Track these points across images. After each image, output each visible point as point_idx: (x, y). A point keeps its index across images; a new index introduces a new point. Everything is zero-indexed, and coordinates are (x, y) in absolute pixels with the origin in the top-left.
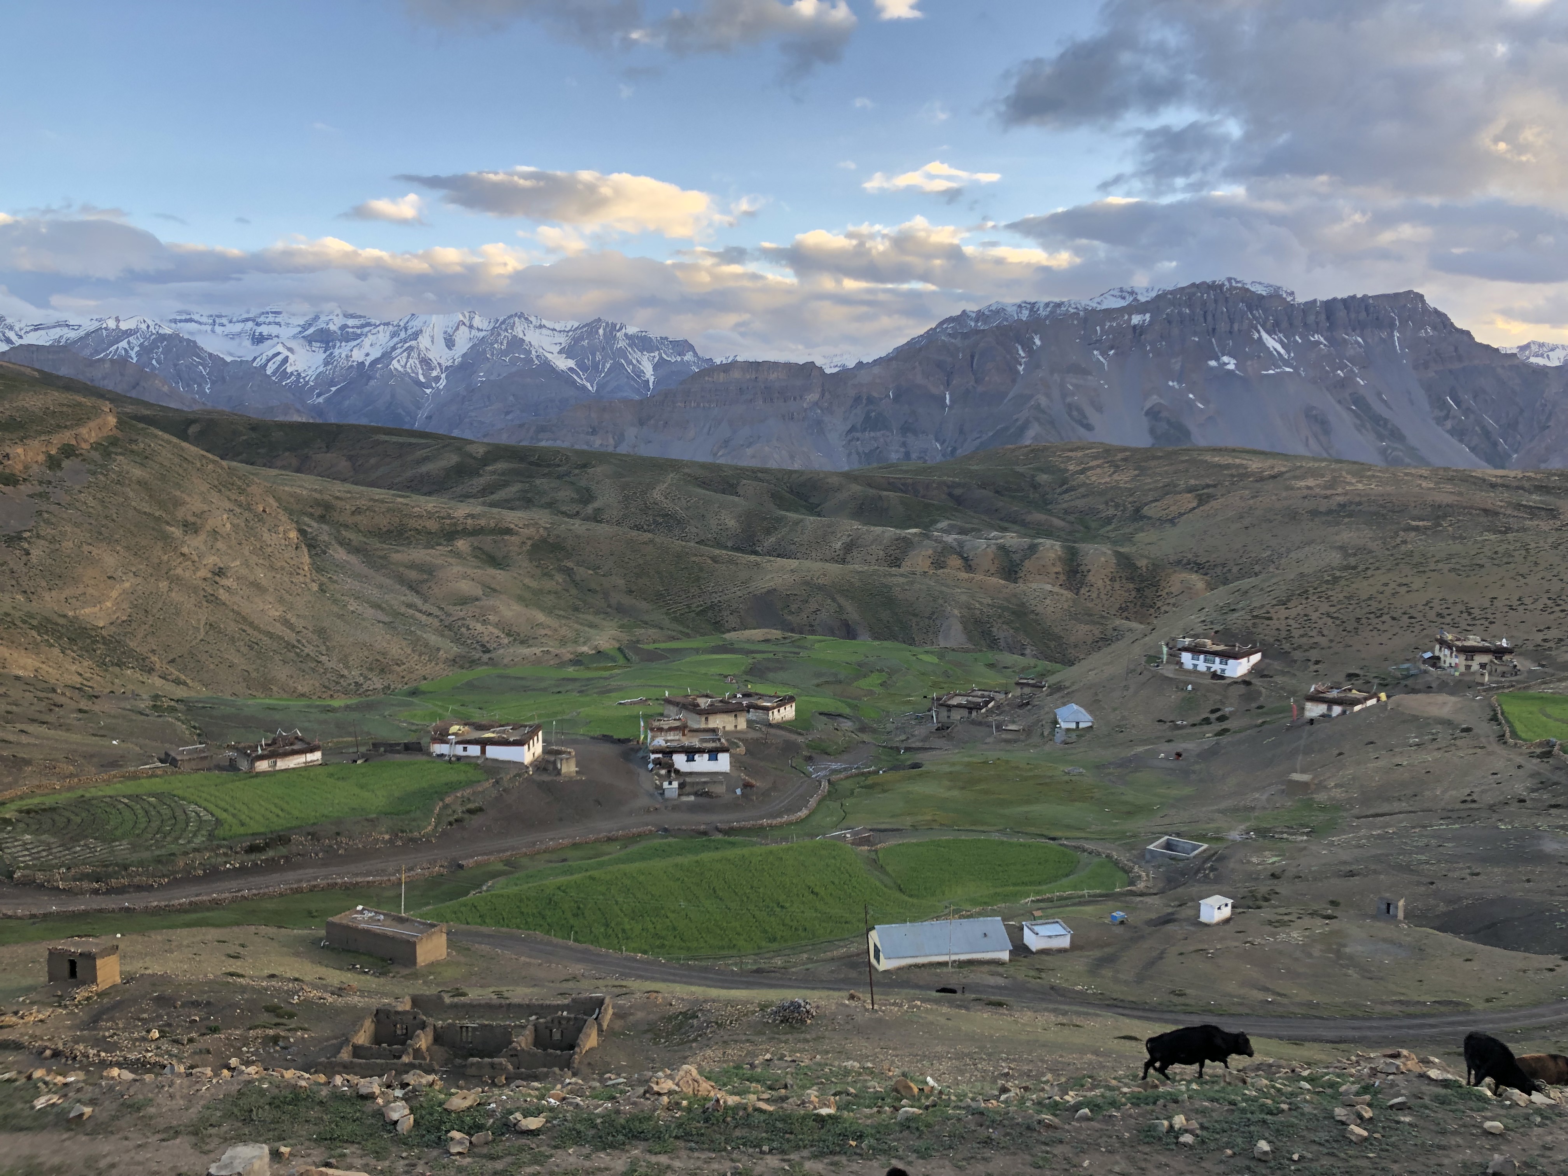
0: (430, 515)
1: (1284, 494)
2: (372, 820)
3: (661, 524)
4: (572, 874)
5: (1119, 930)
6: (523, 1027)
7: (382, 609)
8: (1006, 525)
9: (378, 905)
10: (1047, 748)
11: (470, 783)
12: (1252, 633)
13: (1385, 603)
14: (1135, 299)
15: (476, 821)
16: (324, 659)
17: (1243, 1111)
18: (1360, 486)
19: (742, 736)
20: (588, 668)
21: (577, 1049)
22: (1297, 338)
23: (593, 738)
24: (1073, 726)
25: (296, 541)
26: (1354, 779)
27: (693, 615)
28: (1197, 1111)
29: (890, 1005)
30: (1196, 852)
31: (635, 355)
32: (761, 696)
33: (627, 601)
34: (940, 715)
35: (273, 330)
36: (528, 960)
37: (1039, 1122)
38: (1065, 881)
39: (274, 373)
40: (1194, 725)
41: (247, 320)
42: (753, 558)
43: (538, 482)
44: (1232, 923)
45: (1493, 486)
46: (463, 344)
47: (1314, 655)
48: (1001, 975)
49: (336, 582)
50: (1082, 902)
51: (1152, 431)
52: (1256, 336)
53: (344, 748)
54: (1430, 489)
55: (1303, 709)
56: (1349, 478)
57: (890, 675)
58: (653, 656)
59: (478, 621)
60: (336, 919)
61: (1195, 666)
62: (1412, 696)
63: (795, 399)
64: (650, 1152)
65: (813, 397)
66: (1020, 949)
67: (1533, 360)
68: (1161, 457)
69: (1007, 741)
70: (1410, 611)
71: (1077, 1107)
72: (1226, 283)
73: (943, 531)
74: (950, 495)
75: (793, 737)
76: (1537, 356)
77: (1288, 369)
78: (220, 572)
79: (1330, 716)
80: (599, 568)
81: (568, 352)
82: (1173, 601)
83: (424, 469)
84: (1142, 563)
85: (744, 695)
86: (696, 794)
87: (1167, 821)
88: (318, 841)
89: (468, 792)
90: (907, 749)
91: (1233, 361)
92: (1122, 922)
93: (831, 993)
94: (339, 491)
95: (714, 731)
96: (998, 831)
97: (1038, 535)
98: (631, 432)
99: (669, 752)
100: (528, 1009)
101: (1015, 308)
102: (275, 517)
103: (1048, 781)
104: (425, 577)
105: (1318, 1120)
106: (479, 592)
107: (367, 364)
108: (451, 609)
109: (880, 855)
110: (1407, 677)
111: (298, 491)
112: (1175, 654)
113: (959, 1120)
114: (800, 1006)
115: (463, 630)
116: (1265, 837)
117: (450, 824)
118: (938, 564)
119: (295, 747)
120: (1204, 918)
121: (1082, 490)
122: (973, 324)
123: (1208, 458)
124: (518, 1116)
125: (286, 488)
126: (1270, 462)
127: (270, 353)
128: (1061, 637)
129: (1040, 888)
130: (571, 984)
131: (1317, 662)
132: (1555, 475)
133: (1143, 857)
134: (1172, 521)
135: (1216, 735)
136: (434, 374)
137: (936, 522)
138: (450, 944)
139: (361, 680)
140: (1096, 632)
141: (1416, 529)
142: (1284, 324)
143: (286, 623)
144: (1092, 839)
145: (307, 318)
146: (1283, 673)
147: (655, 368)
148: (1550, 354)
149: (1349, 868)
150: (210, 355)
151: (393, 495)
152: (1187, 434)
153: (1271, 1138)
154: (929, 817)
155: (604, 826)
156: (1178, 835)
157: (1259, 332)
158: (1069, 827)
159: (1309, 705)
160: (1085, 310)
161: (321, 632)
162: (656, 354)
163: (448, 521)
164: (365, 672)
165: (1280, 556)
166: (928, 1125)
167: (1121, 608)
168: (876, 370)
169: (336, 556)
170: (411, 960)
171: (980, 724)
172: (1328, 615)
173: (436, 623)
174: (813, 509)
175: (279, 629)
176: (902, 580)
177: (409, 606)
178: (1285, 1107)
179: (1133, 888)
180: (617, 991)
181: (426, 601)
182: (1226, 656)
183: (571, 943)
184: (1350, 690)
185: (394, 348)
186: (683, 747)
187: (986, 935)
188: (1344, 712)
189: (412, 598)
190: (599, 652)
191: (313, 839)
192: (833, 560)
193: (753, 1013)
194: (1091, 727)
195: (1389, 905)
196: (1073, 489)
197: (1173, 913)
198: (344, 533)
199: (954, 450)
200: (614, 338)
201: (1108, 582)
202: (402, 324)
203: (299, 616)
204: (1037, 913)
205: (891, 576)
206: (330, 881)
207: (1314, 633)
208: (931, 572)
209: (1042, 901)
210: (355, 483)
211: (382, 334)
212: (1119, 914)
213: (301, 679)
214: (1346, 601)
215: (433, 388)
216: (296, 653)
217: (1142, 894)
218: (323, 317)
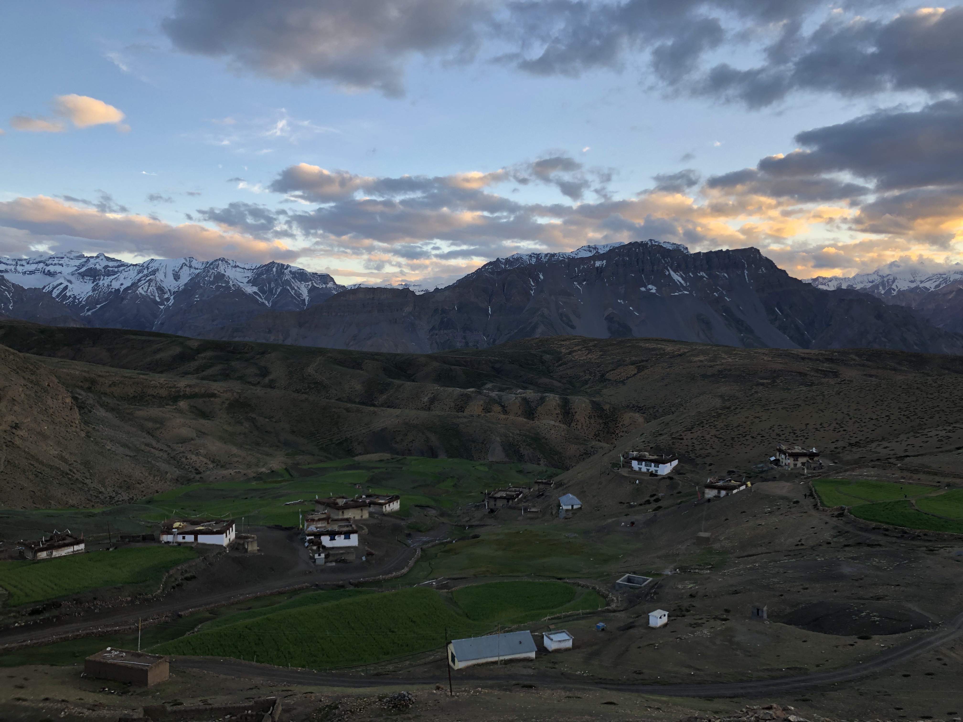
0: (162, 386)
1: (687, 365)
2: (119, 588)
3: (313, 388)
4: (255, 617)
5: (601, 635)
7: (129, 448)
8: (526, 385)
9: (122, 646)
10: (555, 522)
11: (186, 560)
12: (672, 448)
13: (747, 428)
14: (597, 252)
15: (191, 585)
16: (88, 481)
18: (730, 360)
19: (366, 522)
20: (265, 482)
22: (691, 274)
23: (269, 527)
24: (570, 507)
25: (70, 404)
26: (735, 534)
27: (334, 445)
29: (462, 691)
30: (646, 583)
31: (296, 284)
32: (378, 497)
33: (291, 438)
34: (490, 504)
35: (58, 269)
36: (225, 677)
38: (568, 605)
39: (58, 296)
40: (641, 505)
41: (40, 262)
42: (372, 408)
43: (233, 363)
44: (668, 626)
45: (803, 359)
46: (185, 279)
47: (708, 460)
48: (531, 668)
49: (98, 430)
50: (578, 618)
51: (609, 329)
52: (667, 273)
53: (101, 540)
54: (769, 361)
55: (704, 493)
56: (723, 355)
57: (459, 479)
58: (308, 473)
59: (193, 454)
60: (91, 658)
61: (640, 468)
62: (765, 483)
63: (397, 311)
65: (408, 309)
66: (542, 650)
67: (820, 287)
68: (615, 344)
69: (531, 519)
70: (762, 433)
72: (649, 243)
73: (488, 389)
74: (493, 368)
75: (398, 521)
76: (822, 284)
77: (686, 292)
78: (16, 426)
79: (719, 497)
80: (273, 417)
81: (253, 282)
82: (625, 430)
83: (158, 356)
84: (607, 407)
85: (367, 496)
86: (336, 561)
87: (627, 564)
88: (81, 604)
89: (185, 566)
90: (470, 526)
91: (655, 288)
92: (603, 630)
93: (424, 686)
94: (101, 372)
95: (347, 520)
96: (526, 575)
97: (545, 391)
98: (294, 331)
99: (318, 535)
100: (224, 711)
101: (528, 257)
102: (56, 389)
103: (556, 542)
104: (158, 425)
106: (194, 435)
107: (122, 290)
108: (175, 446)
109: (454, 595)
110: (762, 472)
111: (72, 372)
112: (627, 464)
114: (404, 696)
115: (183, 459)
116: (685, 572)
117: (174, 588)
118: (487, 410)
119: (66, 542)
120: (652, 624)
121: (570, 364)
122: (503, 266)
123: (642, 344)
125: (65, 370)
126: (678, 346)
127: (55, 284)
128: (561, 453)
129: (553, 610)
130: (254, 691)
131: (711, 465)
132: (835, 352)
133: (615, 587)
134: (623, 382)
135: (654, 510)
136: (166, 296)
137: (486, 384)
138: (172, 669)
139: (114, 494)
140: (582, 449)
141: (762, 384)
142: (683, 267)
143: (62, 459)
144: (583, 578)
145: (81, 261)
146: (691, 472)
147: (309, 291)
148: (829, 283)
149: (734, 589)
150: (13, 284)
151: (138, 374)
152: (630, 330)
154: (483, 569)
155: (276, 585)
156: (635, 573)
157: (668, 271)
158: (569, 571)
159: (707, 491)
160: (569, 258)
161: (86, 464)
162: (310, 283)
163: (173, 390)
164: (117, 489)
165: (686, 402)
167: (595, 435)
168: (447, 293)
169: (98, 413)
170: (144, 682)
171: (514, 508)
172: (715, 436)
173: (165, 456)
174: (411, 378)
175: (57, 463)
176: (465, 420)
177: (147, 445)
179: (609, 608)
180: (285, 694)
181: (158, 441)
182: (658, 462)
183: (254, 663)
184: (730, 481)
185: (139, 280)
186: (328, 531)
187: (520, 643)
188: (727, 494)
189: (150, 440)
190: (273, 471)
191: (76, 603)
192: (423, 409)
193: (375, 702)
194: (581, 508)
195: (758, 610)
196: (565, 363)
197: (633, 622)
198: (103, 398)
199: (494, 341)
200: (283, 273)
201: (587, 419)
202: (145, 265)
203: (71, 453)
204: (552, 627)
205: (459, 417)
206: (88, 631)
207: (708, 447)
208: (483, 415)
209: (554, 618)
210: (112, 366)
211: (131, 272)
212: (601, 624)
213: (72, 495)
214: (725, 428)
215: (165, 305)
216: (69, 479)
217: (614, 611)
218: (92, 261)
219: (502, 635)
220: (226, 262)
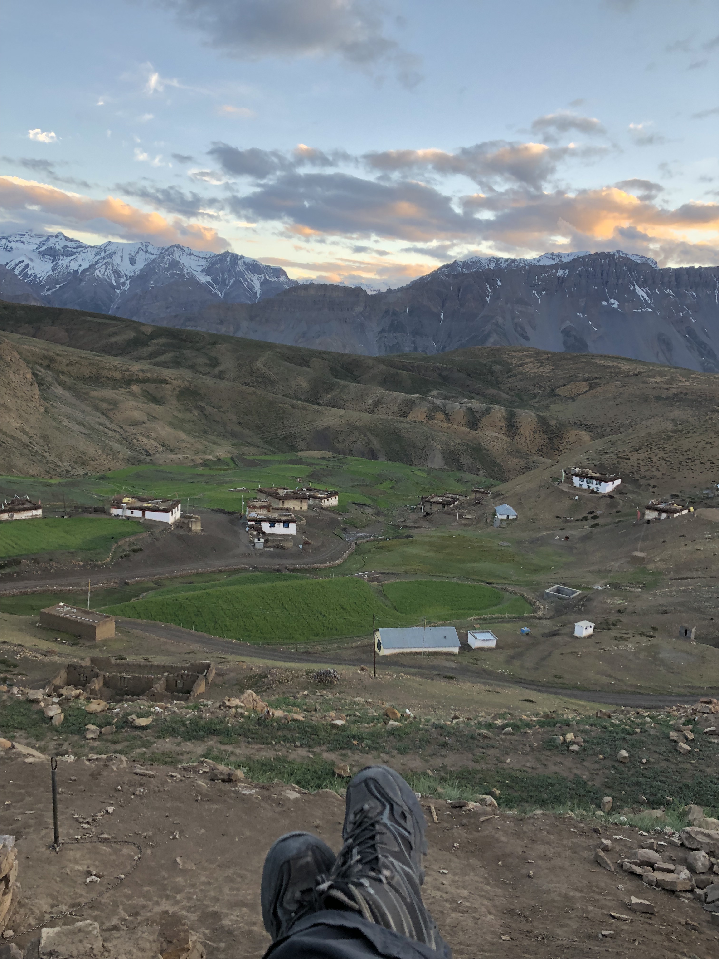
0: (116, 369)
1: (642, 385)
2: (72, 553)
3: (260, 382)
4: (195, 591)
5: (525, 639)
6: (159, 679)
7: (84, 426)
8: (473, 395)
9: (75, 603)
10: (489, 530)
11: (134, 533)
12: (617, 467)
13: (697, 454)
14: (561, 260)
15: (138, 557)
16: (47, 454)
17: (611, 732)
18: (687, 384)
19: (304, 514)
20: (211, 469)
21: (192, 693)
22: (657, 291)
23: (213, 510)
24: (505, 517)
25: (31, 380)
26: (671, 557)
27: (278, 440)
28: (582, 732)
29: (385, 674)
30: (574, 595)
31: (249, 276)
32: (318, 491)
33: (238, 429)
34: (426, 507)
35: (19, 245)
36: (165, 640)
37: (479, 734)
38: (495, 608)
39: (20, 274)
40: (577, 520)
42: (316, 407)
43: (184, 352)
44: (593, 637)
46: (140, 265)
47: (652, 482)
48: (453, 661)
49: (56, 407)
50: (504, 621)
51: (565, 343)
52: (632, 288)
53: (57, 508)
55: (643, 514)
56: (681, 378)
57: (397, 482)
58: (253, 464)
59: (144, 436)
60: (46, 610)
61: (581, 485)
62: (708, 509)
63: (348, 310)
64: (220, 743)
65: (359, 309)
66: (465, 647)
68: (569, 359)
69: (465, 525)
70: (711, 459)
71: (503, 727)
72: (616, 254)
73: (433, 396)
74: (440, 375)
75: (336, 516)
77: (649, 310)
79: (660, 519)
80: (221, 407)
81: (207, 271)
82: (569, 447)
83: (113, 340)
84: (553, 423)
85: (307, 490)
86: (274, 547)
87: (557, 576)
88: (38, 563)
89: (132, 539)
90: (405, 527)
91: (617, 303)
92: (527, 634)
93: (350, 667)
94: (59, 351)
95: (287, 510)
96: (455, 577)
97: (492, 402)
98: (245, 324)
99: (259, 521)
100: (164, 669)
101: (487, 261)
102: (18, 364)
103: (487, 549)
104: (112, 407)
105: (659, 739)
106: (145, 418)
107: (80, 272)
108: (127, 428)
109: (384, 588)
110: (707, 498)
111: (33, 349)
112: (569, 480)
113: (427, 731)
114: (330, 673)
115: (135, 441)
116: (616, 588)
117: (122, 557)
118: (430, 417)
119: (25, 506)
120: (577, 633)
121: (520, 376)
122: (460, 269)
123: (598, 361)
124: (134, 717)
125: (25, 347)
126: (634, 366)
127: (18, 261)
128: (501, 465)
129: (479, 612)
130: (191, 655)
131: (654, 487)
133: (543, 596)
134: (573, 399)
135: (590, 527)
136: (122, 280)
137: (430, 391)
138: (117, 628)
139: (69, 469)
140: (522, 463)
142: (650, 282)
143: (24, 431)
144: (512, 585)
145: (41, 239)
146: (634, 492)
147: (261, 285)
149: (664, 608)
151: (93, 355)
152: (586, 346)
153: (629, 749)
154: (414, 567)
155: (217, 564)
156: (564, 585)
157: (634, 286)
158: (499, 577)
159: (647, 512)
160: (530, 265)
161: (45, 438)
162: (263, 276)
163: (127, 373)
164: (73, 464)
165: (636, 423)
166: (406, 734)
167: (538, 450)
168: (399, 294)
169: (56, 391)
170: (93, 637)
171: (449, 514)
172: (663, 459)
173: (118, 436)
174: (356, 379)
175: (18, 434)
176: (408, 426)
177: (101, 424)
178: (638, 730)
179: (536, 615)
180: (219, 660)
181: (112, 422)
182: (600, 480)
183: (193, 631)
184: (673, 504)
185: (97, 263)
186: (268, 518)
187: (445, 637)
188: (668, 517)
189: (103, 420)
190: (219, 459)
191: (34, 563)
192: (366, 411)
193: (302, 676)
194: (516, 519)
195: (686, 631)
196: (515, 375)
197: (558, 630)
198: (61, 376)
199: (444, 347)
200: (237, 264)
201: (532, 433)
202: (103, 247)
203: (31, 427)
204: (476, 626)
205: (401, 422)
206: (44, 588)
207: (653, 469)
208: (425, 422)
209: (480, 619)
210: (70, 346)
211: (89, 253)
212: (526, 629)
213: (32, 465)
214: (674, 451)
215: (121, 289)
216: (29, 450)
217: (540, 619)
218: (52, 240)
219: (428, 628)
220: (182, 249)
